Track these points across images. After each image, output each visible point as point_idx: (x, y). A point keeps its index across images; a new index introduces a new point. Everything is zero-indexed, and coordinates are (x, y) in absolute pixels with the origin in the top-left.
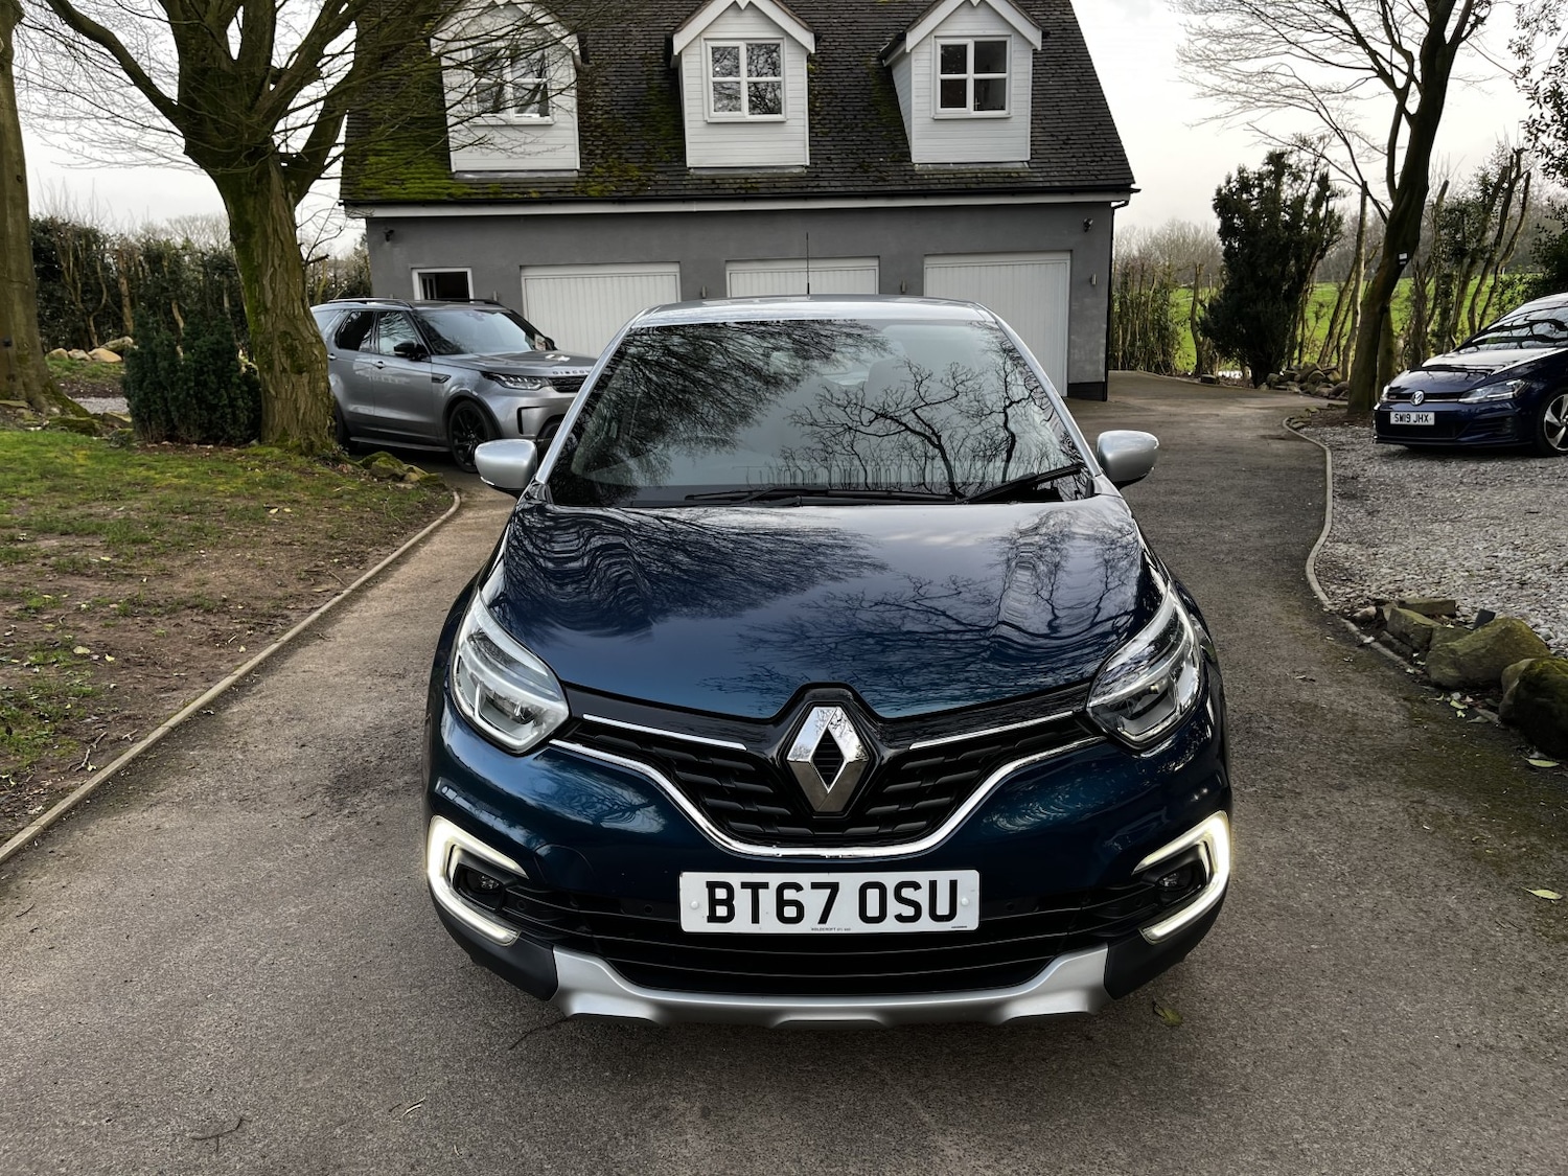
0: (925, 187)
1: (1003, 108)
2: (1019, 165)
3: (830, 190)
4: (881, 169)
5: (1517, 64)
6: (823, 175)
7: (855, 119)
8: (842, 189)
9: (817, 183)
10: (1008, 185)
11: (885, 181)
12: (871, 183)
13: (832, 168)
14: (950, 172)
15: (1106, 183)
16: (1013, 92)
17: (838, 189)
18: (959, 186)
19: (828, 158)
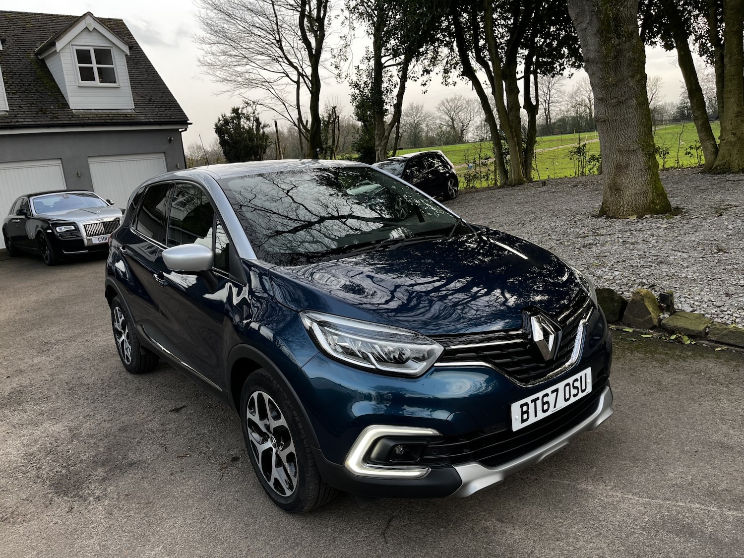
0: (82, 122)
1: (115, 82)
2: (130, 111)
3: (25, 123)
4: (53, 112)
5: (337, 72)
6: (19, 115)
7: (30, 85)
8: (33, 123)
9: (16, 120)
10: (127, 121)
11: (58, 118)
12: (49, 119)
13: (24, 112)
14: (94, 114)
15: (176, 120)
16: (119, 74)
17: (30, 123)
18: (100, 121)
19: (20, 107)
